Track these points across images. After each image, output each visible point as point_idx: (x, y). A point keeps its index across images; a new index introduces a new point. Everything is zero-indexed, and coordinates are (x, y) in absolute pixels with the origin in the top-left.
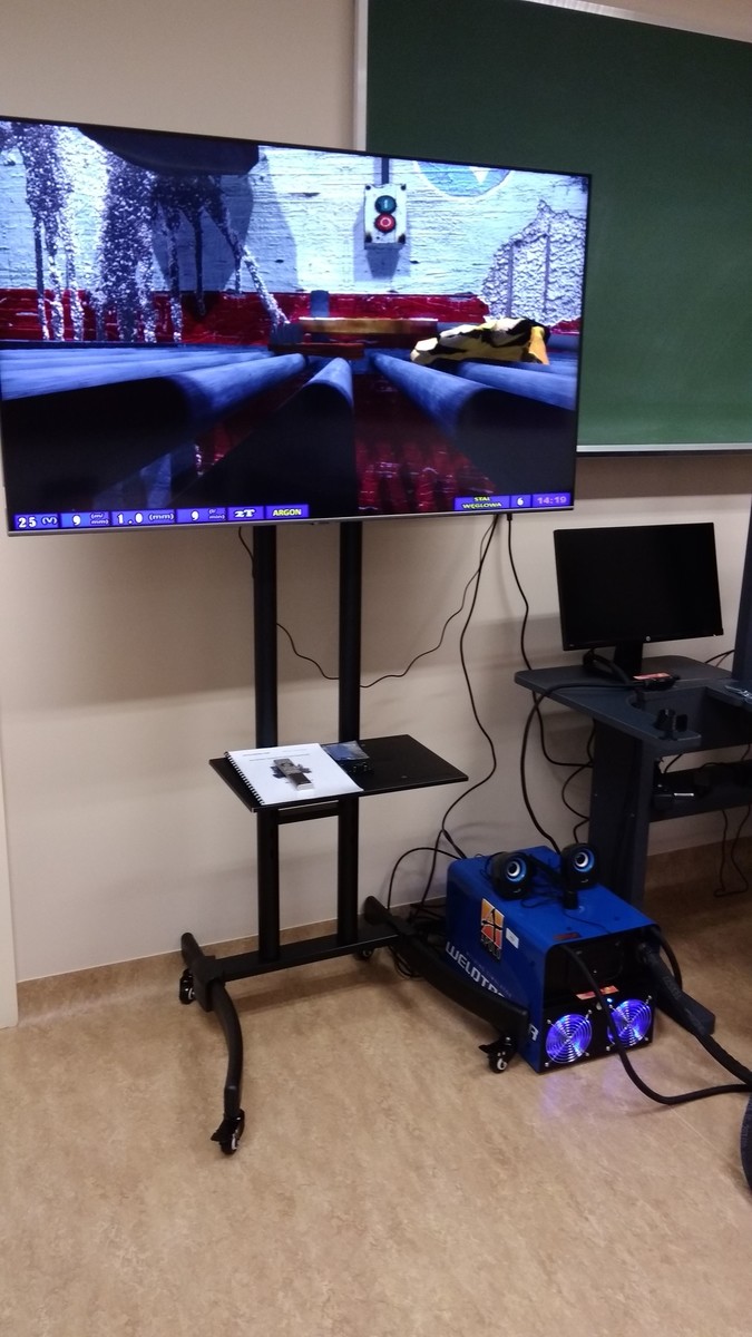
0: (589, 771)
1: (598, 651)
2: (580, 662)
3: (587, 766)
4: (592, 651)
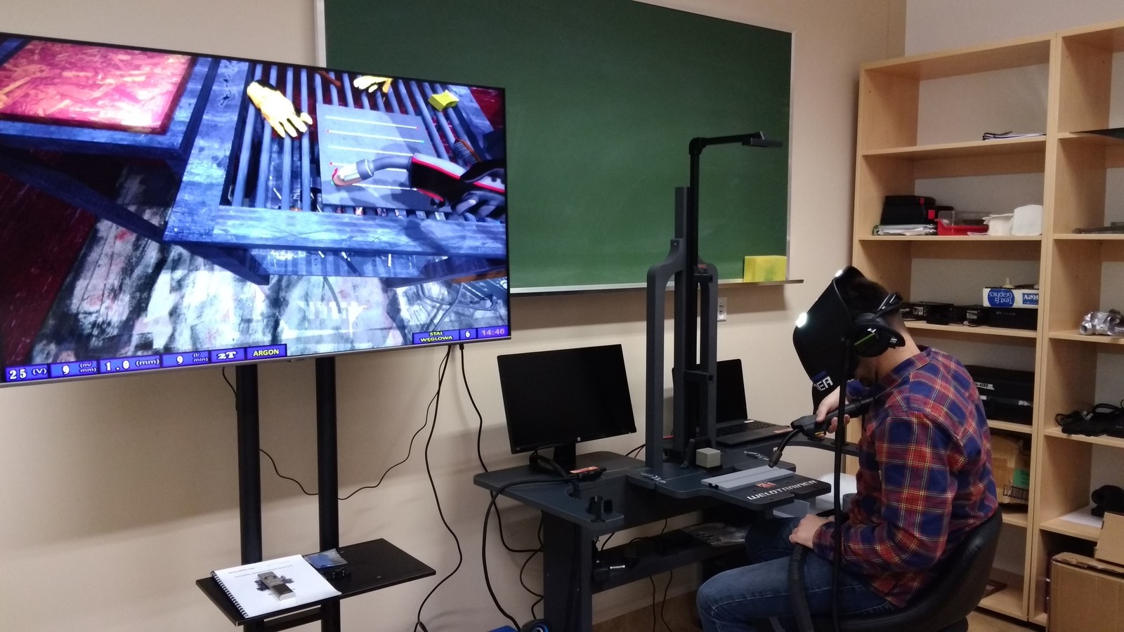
0: (540, 555)
1: (541, 452)
2: (527, 462)
3: (540, 550)
4: (536, 452)
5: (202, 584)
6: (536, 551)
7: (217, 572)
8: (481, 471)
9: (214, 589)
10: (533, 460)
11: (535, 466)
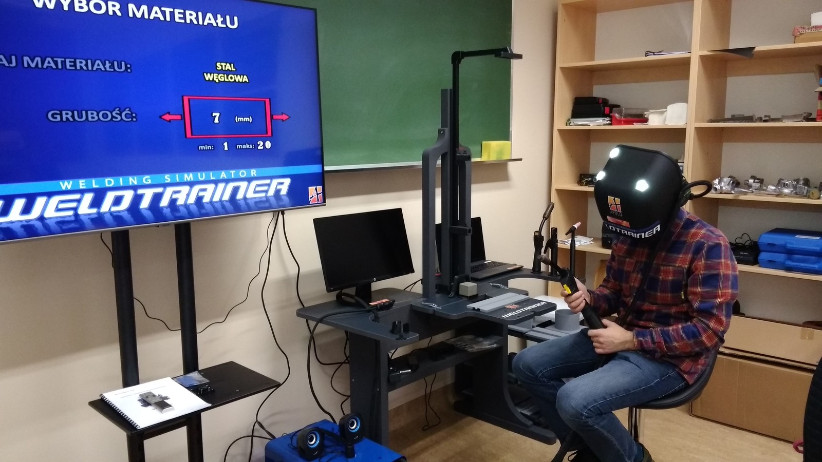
0: (346, 367)
1: (344, 291)
2: (335, 298)
3: (344, 362)
4: (341, 291)
5: (93, 404)
6: (342, 363)
7: (105, 395)
8: (300, 307)
9: (104, 407)
10: (338, 296)
11: (340, 301)
